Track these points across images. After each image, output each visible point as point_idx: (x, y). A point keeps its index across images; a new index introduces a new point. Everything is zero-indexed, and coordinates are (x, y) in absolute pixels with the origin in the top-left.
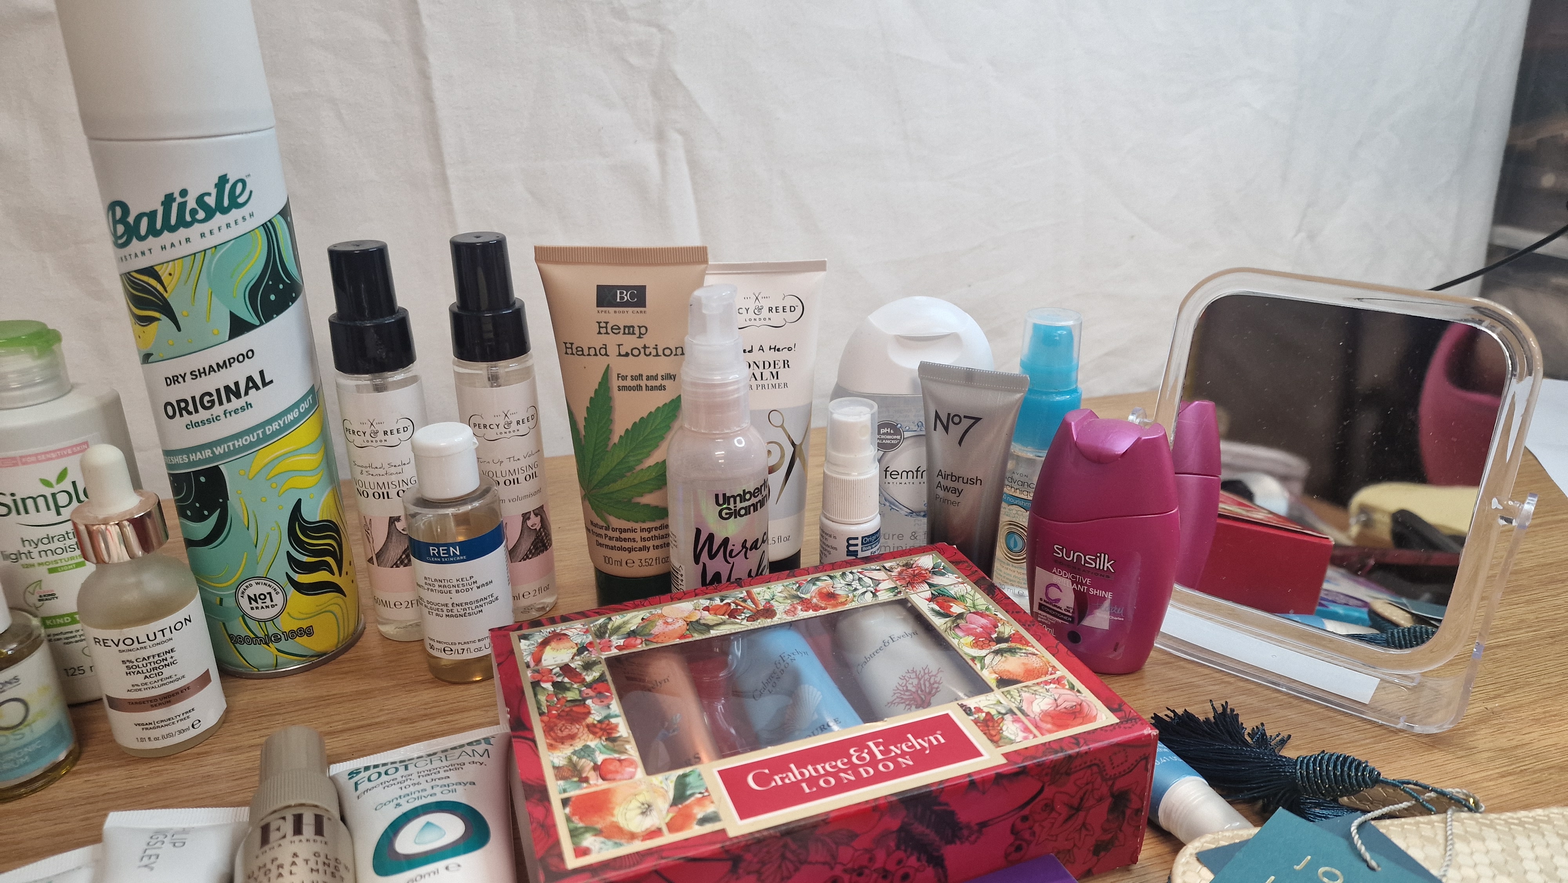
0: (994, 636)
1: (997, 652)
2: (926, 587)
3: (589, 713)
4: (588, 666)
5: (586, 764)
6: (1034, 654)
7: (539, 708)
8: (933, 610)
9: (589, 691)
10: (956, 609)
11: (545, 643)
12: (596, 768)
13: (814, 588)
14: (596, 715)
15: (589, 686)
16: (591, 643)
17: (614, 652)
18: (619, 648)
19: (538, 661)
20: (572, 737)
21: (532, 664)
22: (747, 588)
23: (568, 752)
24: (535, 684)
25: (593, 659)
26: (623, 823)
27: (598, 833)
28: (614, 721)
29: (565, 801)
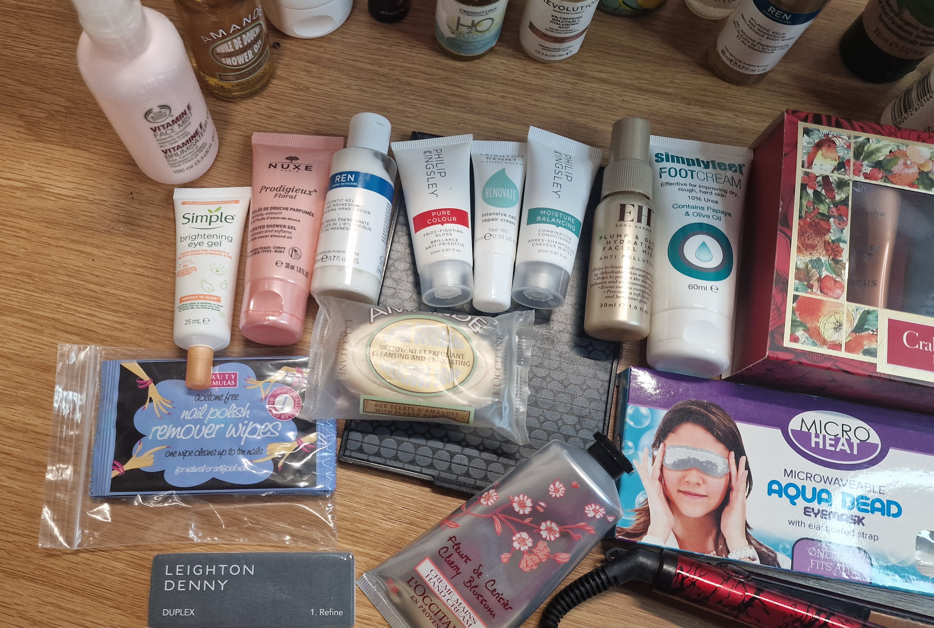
3: (828, 231)
4: (842, 184)
5: (815, 273)
7: (800, 212)
9: (834, 210)
11: (819, 146)
12: (820, 280)
14: (831, 237)
15: (836, 205)
16: (849, 161)
17: (861, 178)
18: (866, 176)
19: (810, 164)
20: (813, 247)
21: (806, 165)
23: (808, 259)
24: (804, 187)
25: (846, 177)
26: (822, 330)
27: (807, 330)
28: (842, 245)
29: (795, 298)
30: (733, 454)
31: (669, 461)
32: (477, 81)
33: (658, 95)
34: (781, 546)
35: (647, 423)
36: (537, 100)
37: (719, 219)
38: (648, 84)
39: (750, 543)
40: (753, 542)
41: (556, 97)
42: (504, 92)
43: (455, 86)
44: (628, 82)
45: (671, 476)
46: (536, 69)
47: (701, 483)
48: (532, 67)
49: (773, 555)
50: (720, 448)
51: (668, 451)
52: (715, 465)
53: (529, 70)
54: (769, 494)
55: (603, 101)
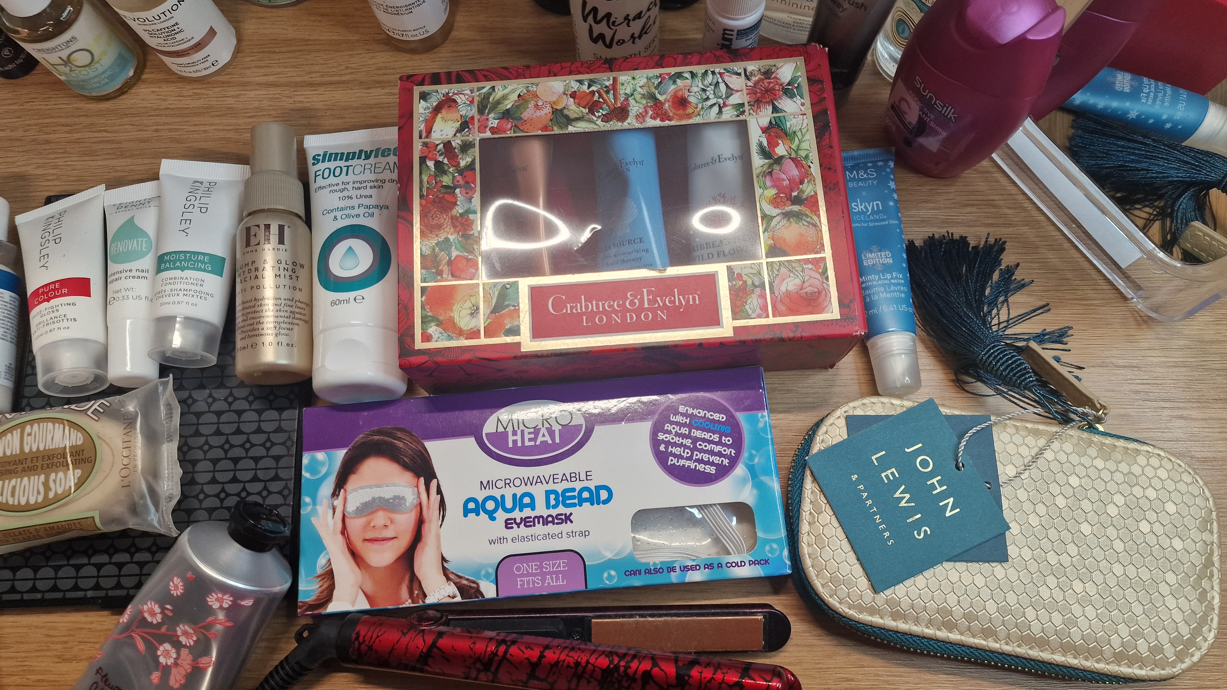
0: (795, 194)
1: (787, 215)
2: (770, 108)
3: (455, 204)
4: (466, 147)
5: (443, 256)
6: (815, 225)
7: (421, 190)
8: (760, 145)
9: (459, 178)
10: (781, 150)
11: (437, 110)
12: (450, 263)
13: (673, 87)
14: (459, 210)
15: (461, 172)
16: (472, 118)
17: (488, 134)
18: (493, 130)
19: (429, 131)
20: (439, 227)
21: (424, 134)
22: (614, 74)
23: (434, 242)
24: (423, 160)
25: (470, 138)
26: (457, 320)
27: (440, 324)
28: (471, 216)
29: (423, 290)
30: (422, 480)
31: (351, 507)
32: (126, 120)
33: (333, 86)
34: (483, 573)
35: (324, 470)
36: (196, 125)
37: (372, 215)
38: (321, 76)
39: (448, 579)
40: (452, 576)
41: (218, 116)
42: (158, 124)
43: (101, 131)
44: (298, 79)
45: (355, 525)
46: (192, 89)
47: (388, 523)
48: (187, 90)
49: (475, 585)
50: (408, 477)
51: (349, 497)
52: (403, 498)
53: (185, 93)
54: (465, 515)
55: (270, 108)
